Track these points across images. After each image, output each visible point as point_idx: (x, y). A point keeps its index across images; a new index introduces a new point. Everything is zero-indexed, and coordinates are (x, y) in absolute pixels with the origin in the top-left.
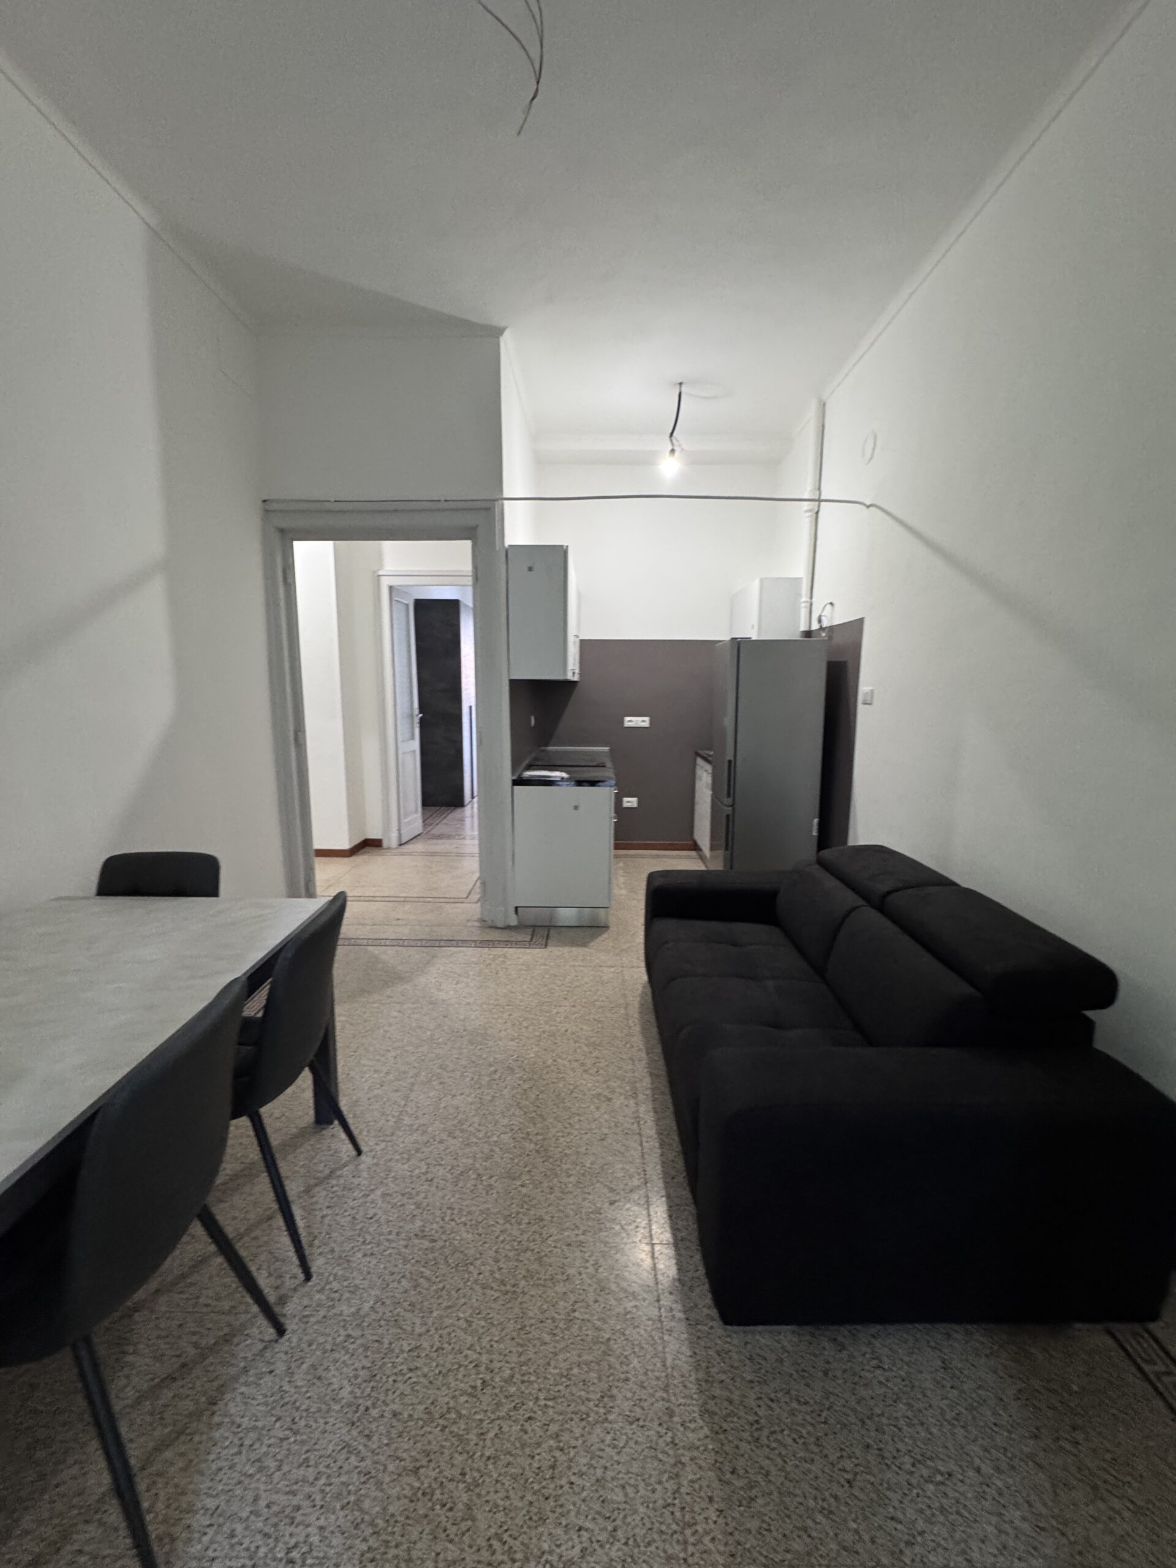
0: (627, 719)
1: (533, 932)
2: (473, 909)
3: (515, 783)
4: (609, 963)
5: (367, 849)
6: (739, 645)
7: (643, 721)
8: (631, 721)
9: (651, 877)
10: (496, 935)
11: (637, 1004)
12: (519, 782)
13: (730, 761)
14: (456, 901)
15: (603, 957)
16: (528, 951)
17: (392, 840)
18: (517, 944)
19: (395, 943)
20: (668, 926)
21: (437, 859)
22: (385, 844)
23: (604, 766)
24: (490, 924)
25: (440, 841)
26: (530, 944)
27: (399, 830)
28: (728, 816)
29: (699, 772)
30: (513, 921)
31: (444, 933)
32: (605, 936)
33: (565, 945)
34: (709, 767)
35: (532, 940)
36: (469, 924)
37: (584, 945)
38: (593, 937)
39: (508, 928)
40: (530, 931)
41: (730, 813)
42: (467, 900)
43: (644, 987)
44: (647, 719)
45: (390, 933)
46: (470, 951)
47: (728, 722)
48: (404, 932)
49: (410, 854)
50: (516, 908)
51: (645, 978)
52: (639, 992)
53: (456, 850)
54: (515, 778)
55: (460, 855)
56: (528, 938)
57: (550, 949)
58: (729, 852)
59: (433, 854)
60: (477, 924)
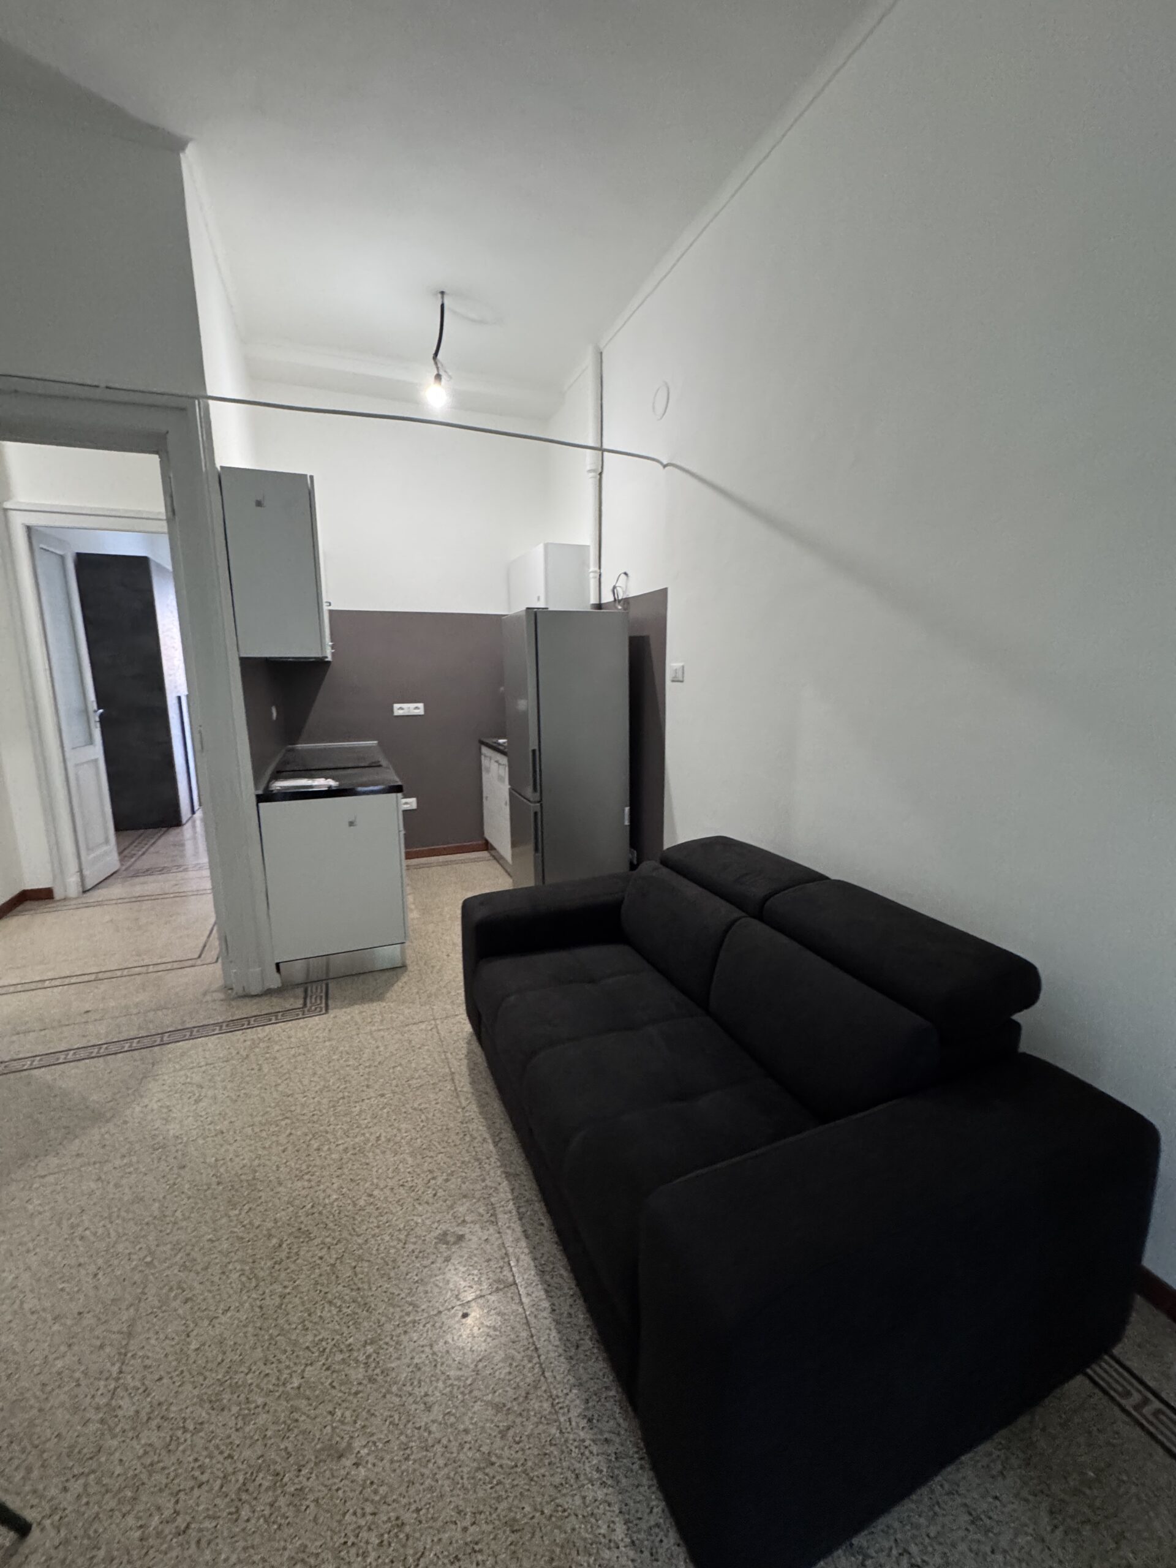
0: (396, 706)
1: (306, 991)
2: (212, 973)
3: (260, 799)
4: (417, 1018)
5: (28, 905)
6: (534, 615)
7: (417, 708)
8: (402, 709)
9: (468, 907)
10: (250, 1008)
12: (266, 796)
13: (534, 751)
14: (182, 964)
15: (407, 1011)
16: (302, 1022)
17: (71, 885)
18: (284, 1016)
19: (83, 1054)
21: (147, 905)
22: (58, 894)
23: (380, 766)
24: (241, 992)
25: (151, 878)
26: (304, 1011)
27: (81, 871)
28: (536, 814)
29: (485, 762)
30: (274, 981)
31: (168, 1020)
32: (404, 979)
33: (353, 1003)
34: (504, 760)
35: (305, 1005)
36: (208, 998)
37: (380, 997)
38: (389, 985)
39: (268, 993)
40: (300, 992)
41: (538, 810)
42: (199, 962)
44: (421, 705)
45: (70, 1038)
46: (211, 1042)
48: (98, 1032)
49: (100, 904)
50: (278, 965)
53: (176, 889)
54: (260, 792)
55: (181, 896)
56: (299, 1003)
57: (332, 1013)
58: (540, 854)
59: (139, 899)
60: (221, 996)
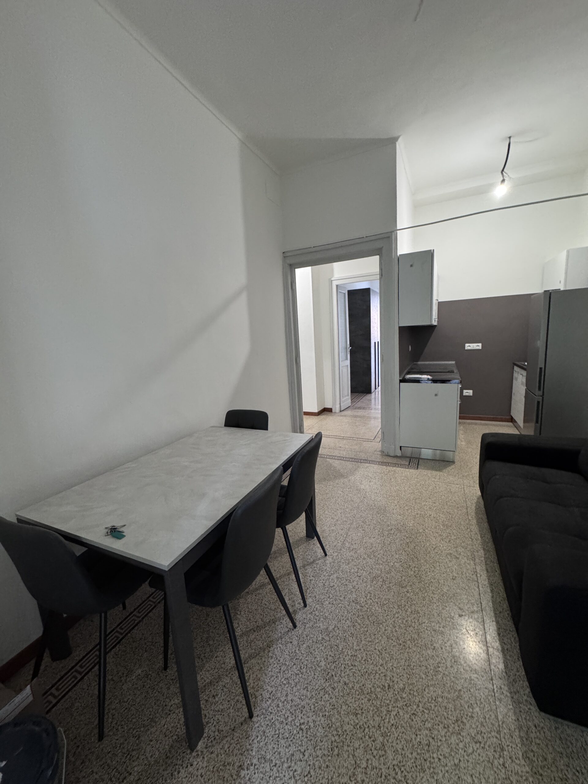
0: (467, 345)
1: (410, 460)
2: (377, 445)
3: (401, 381)
4: (455, 482)
5: (325, 412)
6: (549, 295)
7: (478, 346)
8: (469, 346)
9: (484, 437)
10: (389, 460)
11: (474, 508)
12: (403, 381)
13: (541, 368)
14: (368, 440)
15: (451, 479)
16: (407, 470)
17: (336, 409)
18: (401, 466)
19: (340, 458)
20: (495, 465)
21: (358, 419)
22: (333, 411)
23: (453, 372)
24: (386, 454)
25: (359, 410)
26: (409, 466)
27: (340, 404)
28: (538, 402)
29: (515, 375)
30: (399, 453)
31: (363, 456)
32: (453, 466)
33: (428, 469)
34: (524, 373)
35: (409, 464)
36: (376, 453)
37: (440, 470)
38: (445, 467)
39: (396, 457)
40: (408, 459)
41: (541, 401)
42: (374, 441)
43: (478, 499)
44: (480, 345)
45: (336, 453)
46: (376, 466)
47: (540, 344)
48: (344, 454)
49: (345, 416)
50: (401, 447)
51: (479, 493)
52: (475, 501)
53: (368, 415)
54: (401, 379)
55: (369, 418)
56: (407, 463)
57: (419, 470)
58: (539, 425)
59: (356, 417)
60: (380, 453)
